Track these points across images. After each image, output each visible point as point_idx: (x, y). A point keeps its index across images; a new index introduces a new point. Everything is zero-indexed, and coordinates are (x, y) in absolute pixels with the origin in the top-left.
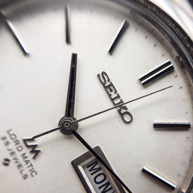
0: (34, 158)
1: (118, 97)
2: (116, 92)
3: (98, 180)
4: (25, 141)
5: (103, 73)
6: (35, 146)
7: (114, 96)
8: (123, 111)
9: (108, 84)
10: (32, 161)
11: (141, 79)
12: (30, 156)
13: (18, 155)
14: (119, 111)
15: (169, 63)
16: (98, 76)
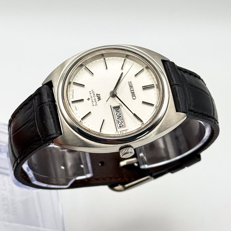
0: (98, 100)
1: (133, 90)
2: (133, 89)
4: (97, 94)
5: (131, 82)
6: (100, 97)
7: (132, 89)
8: (133, 95)
9: (131, 85)
10: (97, 101)
11: (143, 87)
12: (97, 100)
13: (93, 98)
14: (132, 95)
15: (153, 84)
16: (129, 82)
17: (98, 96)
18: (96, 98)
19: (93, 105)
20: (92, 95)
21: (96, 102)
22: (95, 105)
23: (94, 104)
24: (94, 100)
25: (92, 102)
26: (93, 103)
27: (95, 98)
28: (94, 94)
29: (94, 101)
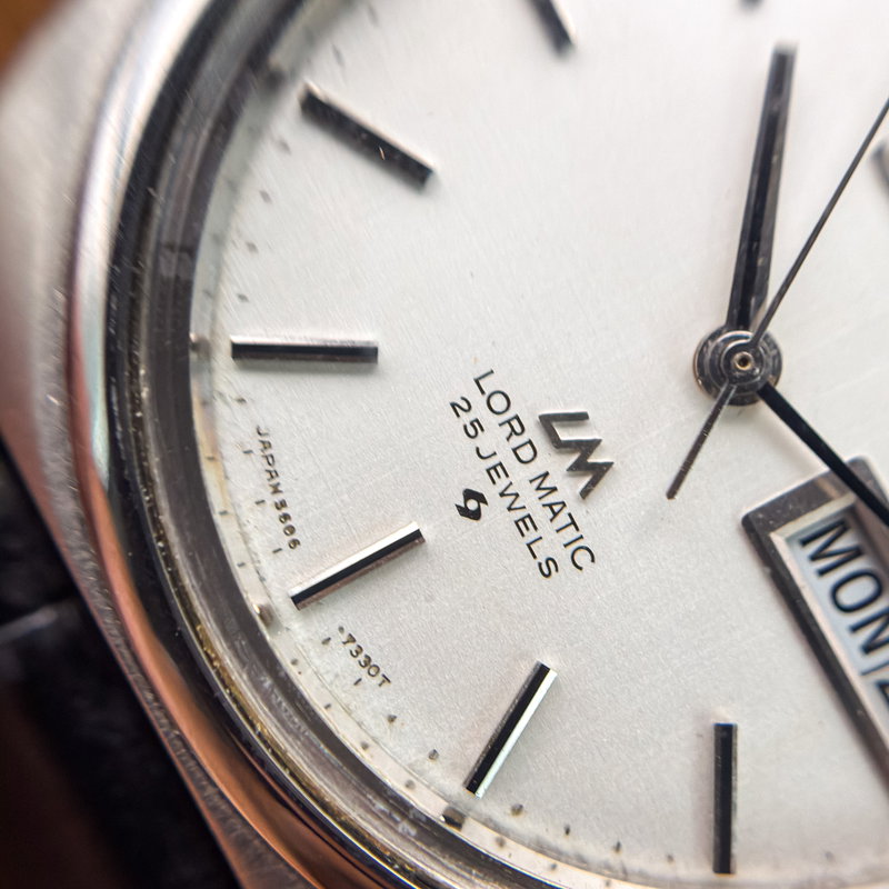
0: (585, 493)
3: (850, 595)
4: (548, 422)
6: (591, 446)
10: (574, 507)
12: (568, 487)
13: (521, 478)
17: (565, 434)
18: (556, 465)
19: (548, 568)
20: (494, 438)
21: (563, 519)
22: (563, 556)
23: (552, 543)
24: (530, 500)
25: (525, 523)
26: (531, 535)
27: (536, 469)
28: (515, 426)
29: (541, 515)
